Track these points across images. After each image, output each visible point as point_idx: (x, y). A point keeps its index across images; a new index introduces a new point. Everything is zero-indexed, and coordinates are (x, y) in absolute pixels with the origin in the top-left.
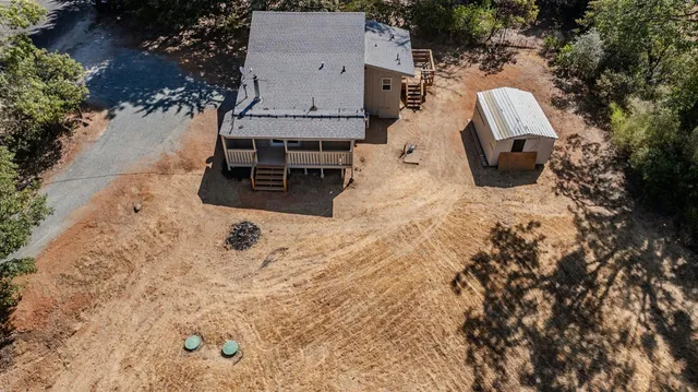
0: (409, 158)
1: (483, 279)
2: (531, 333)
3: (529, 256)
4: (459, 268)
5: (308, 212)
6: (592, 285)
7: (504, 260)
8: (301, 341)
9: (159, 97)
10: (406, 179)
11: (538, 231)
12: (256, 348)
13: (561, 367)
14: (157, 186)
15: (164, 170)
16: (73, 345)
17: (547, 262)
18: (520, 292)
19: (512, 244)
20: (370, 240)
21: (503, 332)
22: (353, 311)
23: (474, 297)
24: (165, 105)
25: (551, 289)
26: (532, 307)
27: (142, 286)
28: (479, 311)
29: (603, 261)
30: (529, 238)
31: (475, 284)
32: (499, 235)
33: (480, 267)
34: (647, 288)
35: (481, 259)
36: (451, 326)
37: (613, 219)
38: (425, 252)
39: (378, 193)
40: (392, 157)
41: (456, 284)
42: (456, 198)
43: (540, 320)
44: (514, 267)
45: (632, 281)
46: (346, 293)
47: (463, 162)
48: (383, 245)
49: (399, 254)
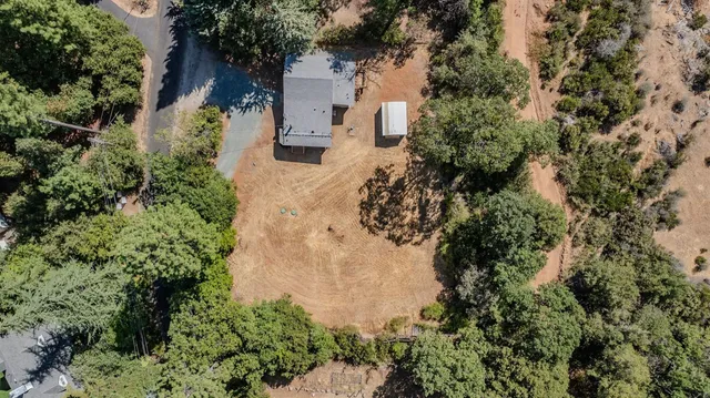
0: (352, 133)
1: (369, 188)
2: (380, 206)
3: (387, 178)
4: (362, 185)
5: (312, 162)
6: (403, 190)
7: (377, 180)
8: (313, 209)
9: (245, 101)
10: (349, 144)
11: (393, 168)
12: (301, 212)
13: (386, 216)
14: (258, 153)
15: (259, 145)
16: (248, 210)
17: (393, 180)
18: (381, 192)
19: (381, 174)
20: (333, 174)
21: (372, 205)
22: (328, 199)
23: (365, 195)
24: (248, 106)
25: (390, 191)
26: (382, 198)
27: (264, 192)
28: (366, 199)
29: (410, 181)
30: (388, 172)
31: (366, 190)
32: (379, 170)
33: (369, 184)
34: (421, 192)
35: (370, 180)
36: (357, 203)
37: (421, 163)
38: (352, 178)
39: (338, 152)
40: (345, 132)
41: (360, 190)
42: (366, 153)
43: (383, 202)
44: (380, 184)
45: (417, 188)
46: (327, 194)
47: (373, 133)
48: (338, 176)
49: (343, 180)
